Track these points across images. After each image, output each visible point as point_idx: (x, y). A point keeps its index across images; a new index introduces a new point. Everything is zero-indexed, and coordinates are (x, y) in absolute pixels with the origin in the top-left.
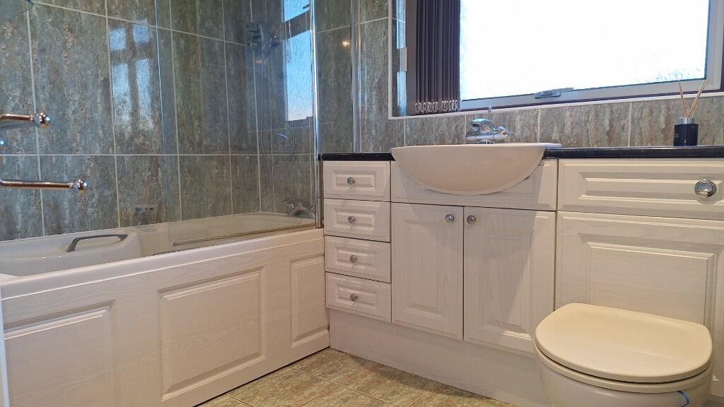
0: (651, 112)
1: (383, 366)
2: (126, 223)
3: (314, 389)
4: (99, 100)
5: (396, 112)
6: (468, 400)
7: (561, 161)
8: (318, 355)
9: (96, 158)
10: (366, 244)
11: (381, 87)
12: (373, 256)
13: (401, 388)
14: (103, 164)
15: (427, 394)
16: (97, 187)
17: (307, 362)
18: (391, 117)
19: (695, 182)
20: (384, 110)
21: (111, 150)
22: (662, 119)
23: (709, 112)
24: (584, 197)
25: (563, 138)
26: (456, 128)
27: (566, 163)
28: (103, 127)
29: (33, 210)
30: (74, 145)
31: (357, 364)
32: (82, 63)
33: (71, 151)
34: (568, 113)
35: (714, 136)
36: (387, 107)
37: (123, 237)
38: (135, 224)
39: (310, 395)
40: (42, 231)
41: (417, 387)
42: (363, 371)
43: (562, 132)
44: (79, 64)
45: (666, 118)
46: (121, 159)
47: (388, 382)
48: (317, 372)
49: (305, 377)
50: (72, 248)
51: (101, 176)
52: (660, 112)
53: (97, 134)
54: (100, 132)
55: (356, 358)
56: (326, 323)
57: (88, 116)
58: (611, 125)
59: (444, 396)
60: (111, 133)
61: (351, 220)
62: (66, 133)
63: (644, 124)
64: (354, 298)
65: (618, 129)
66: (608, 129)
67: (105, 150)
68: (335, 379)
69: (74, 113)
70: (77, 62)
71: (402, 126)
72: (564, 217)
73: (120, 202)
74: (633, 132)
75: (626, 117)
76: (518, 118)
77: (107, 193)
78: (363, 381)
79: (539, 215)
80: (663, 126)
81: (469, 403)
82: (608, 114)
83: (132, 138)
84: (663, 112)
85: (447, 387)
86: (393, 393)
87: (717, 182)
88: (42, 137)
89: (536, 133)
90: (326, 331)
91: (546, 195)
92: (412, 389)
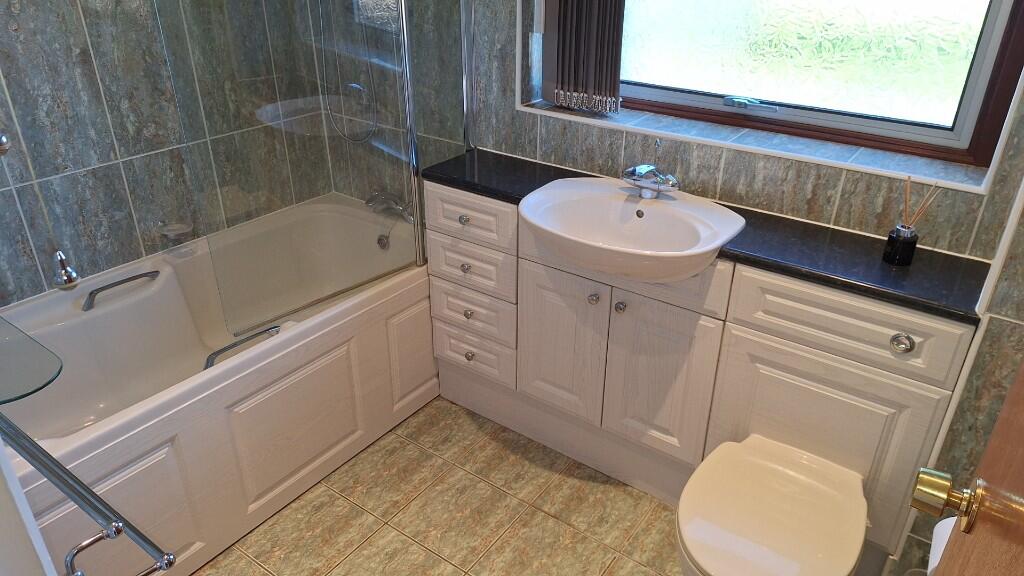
0: (868, 188)
1: (505, 429)
2: (152, 249)
3: (425, 473)
4: (80, 86)
5: (527, 98)
6: (602, 487)
7: (739, 267)
8: (426, 409)
9: (94, 172)
10: (486, 300)
11: (505, 57)
12: (493, 314)
13: (526, 468)
14: (106, 178)
15: (556, 477)
16: (104, 211)
17: (414, 422)
18: (519, 107)
19: (893, 333)
20: (509, 94)
21: (112, 155)
22: (880, 201)
23: (939, 206)
24: (760, 315)
25: (751, 194)
26: (611, 144)
27: (745, 271)
28: (94, 124)
29: (24, 261)
30: (60, 160)
31: (473, 427)
32: (43, 32)
33: (56, 170)
34: (761, 164)
35: (938, 238)
36: (513, 91)
37: (154, 275)
38: (165, 247)
39: (420, 484)
40: (42, 286)
41: (545, 467)
42: (483, 439)
43: (750, 185)
44: (39, 37)
45: (885, 201)
46: (129, 165)
47: (512, 457)
48: (426, 440)
49: (412, 451)
50: (90, 304)
51: (106, 195)
52: (879, 190)
53: (87, 137)
54: (92, 133)
55: (472, 415)
56: (435, 372)
57: (70, 113)
58: (814, 193)
59: (576, 481)
60: (107, 131)
61: (465, 268)
62: (43, 146)
63: (857, 201)
64: (470, 357)
65: (821, 200)
66: (809, 197)
67: (104, 156)
68: (450, 453)
69: (48, 115)
70: (35, 34)
71: (534, 124)
72: (733, 332)
73: (139, 223)
74: (840, 208)
75: (835, 186)
76: (695, 154)
77: (118, 215)
78: (481, 456)
79: (704, 321)
80: (879, 210)
81: (603, 493)
82: (812, 178)
83: (139, 131)
84: (883, 192)
85: (579, 465)
86: (518, 477)
87: (917, 340)
88: (12, 161)
89: (716, 180)
90: (435, 380)
91: (715, 300)
92: (539, 470)
